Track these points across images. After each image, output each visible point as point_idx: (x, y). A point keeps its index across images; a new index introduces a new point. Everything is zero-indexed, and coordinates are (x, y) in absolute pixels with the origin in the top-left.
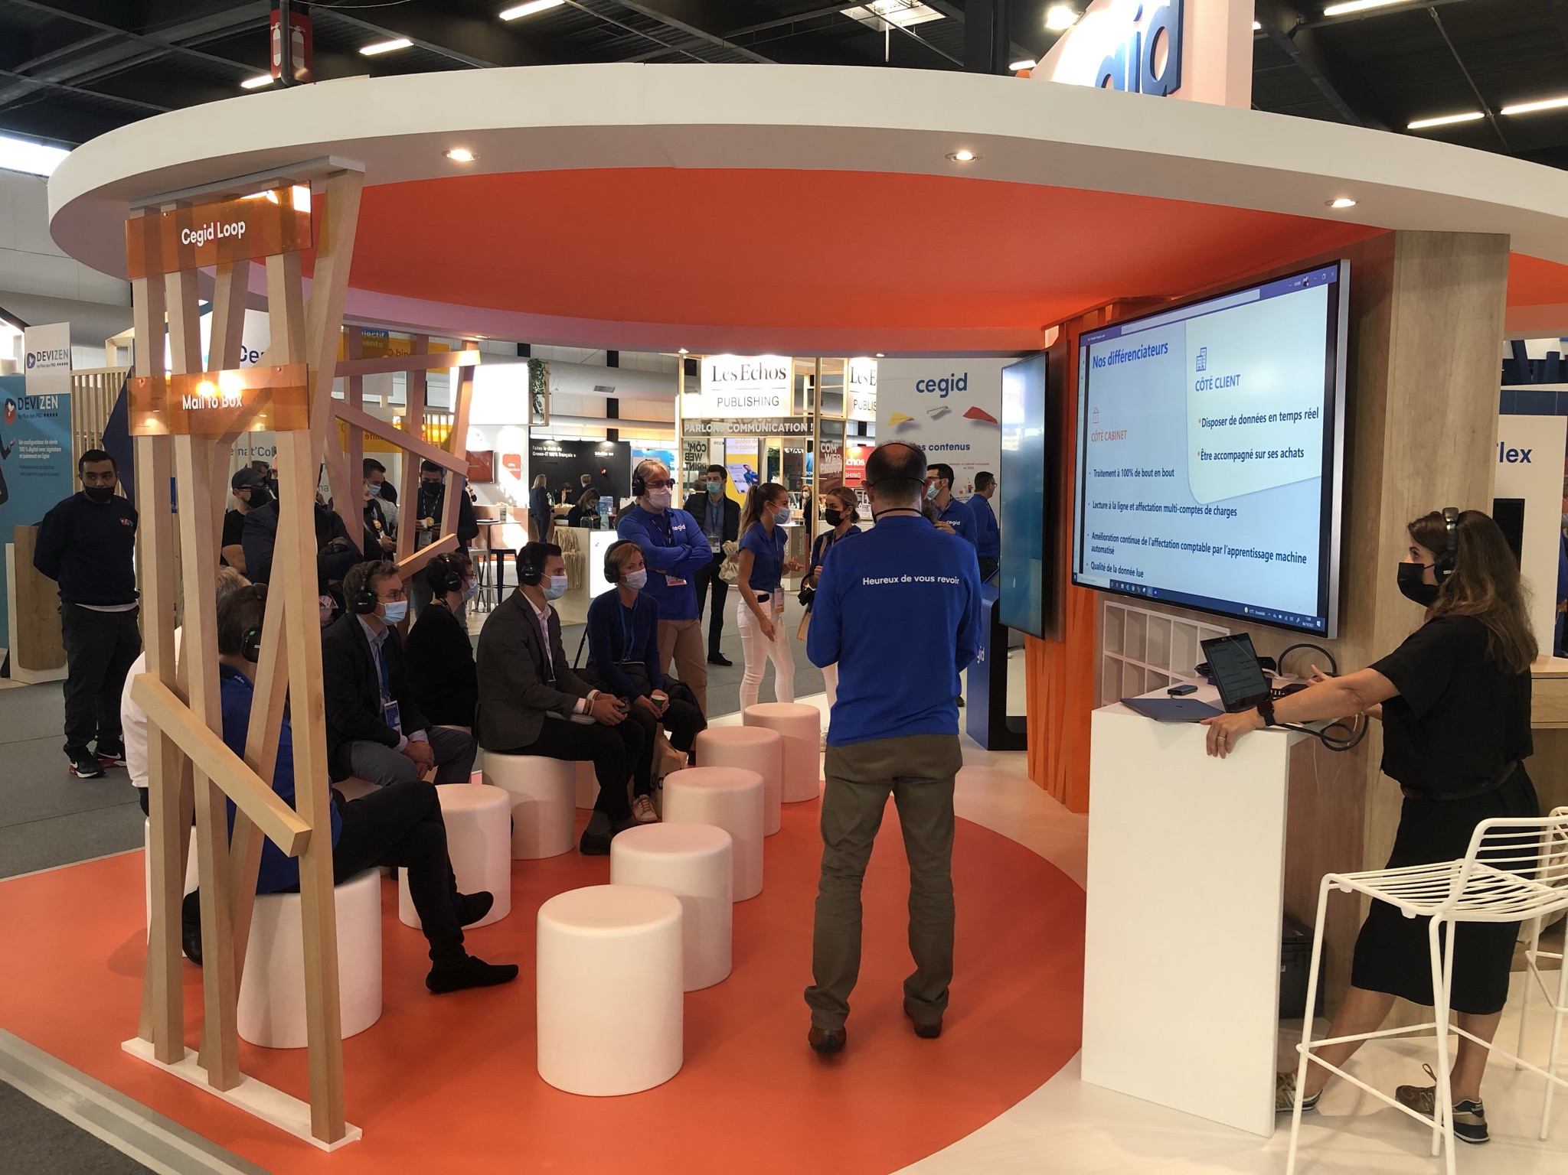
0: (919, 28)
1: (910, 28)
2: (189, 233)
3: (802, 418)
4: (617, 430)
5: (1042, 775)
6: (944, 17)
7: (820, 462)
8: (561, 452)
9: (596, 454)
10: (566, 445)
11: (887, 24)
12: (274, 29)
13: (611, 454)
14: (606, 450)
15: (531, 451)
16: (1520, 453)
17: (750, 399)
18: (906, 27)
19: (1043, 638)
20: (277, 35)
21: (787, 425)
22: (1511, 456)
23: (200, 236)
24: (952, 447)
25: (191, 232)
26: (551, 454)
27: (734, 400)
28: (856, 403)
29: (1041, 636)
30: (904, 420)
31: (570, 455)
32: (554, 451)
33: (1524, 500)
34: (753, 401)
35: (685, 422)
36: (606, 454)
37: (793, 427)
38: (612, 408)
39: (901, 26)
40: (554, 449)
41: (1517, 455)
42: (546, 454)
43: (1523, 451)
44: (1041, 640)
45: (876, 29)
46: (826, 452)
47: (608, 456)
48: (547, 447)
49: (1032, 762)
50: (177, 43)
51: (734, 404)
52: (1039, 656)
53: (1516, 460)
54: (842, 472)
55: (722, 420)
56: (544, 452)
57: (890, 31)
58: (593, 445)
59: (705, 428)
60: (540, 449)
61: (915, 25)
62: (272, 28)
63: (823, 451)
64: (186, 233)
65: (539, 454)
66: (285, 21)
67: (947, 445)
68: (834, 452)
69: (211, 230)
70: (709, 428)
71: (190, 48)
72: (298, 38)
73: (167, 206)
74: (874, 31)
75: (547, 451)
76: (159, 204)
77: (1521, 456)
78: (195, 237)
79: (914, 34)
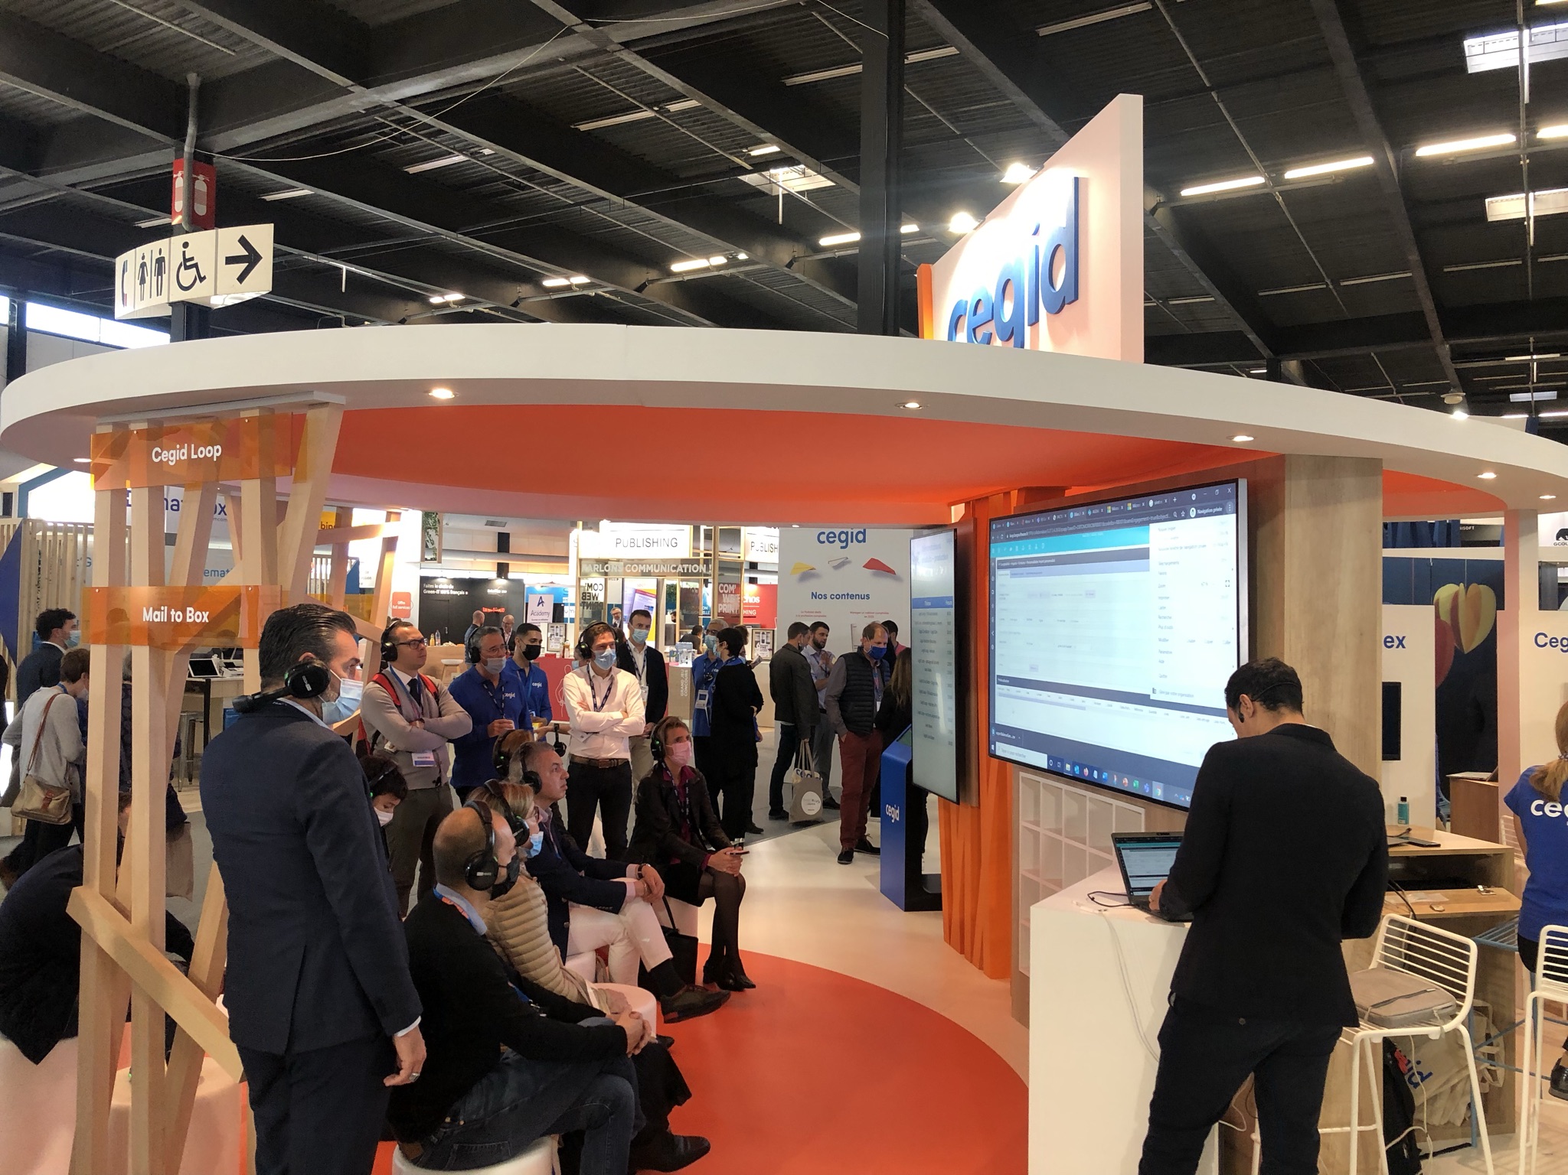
0: (810, 193)
1: (802, 193)
2: (160, 451)
3: (699, 559)
4: (508, 564)
5: (960, 938)
6: (833, 184)
7: (719, 603)
8: (453, 590)
9: (489, 591)
10: (459, 583)
11: (781, 190)
12: (177, 177)
13: (505, 592)
14: (498, 587)
15: (422, 588)
16: (1395, 639)
17: (648, 540)
18: (798, 192)
19: (958, 803)
20: (179, 183)
21: (686, 566)
22: (1388, 642)
23: (172, 455)
24: (852, 597)
25: (162, 451)
26: (443, 592)
27: (632, 541)
28: (753, 544)
29: (955, 799)
30: (805, 570)
31: (462, 593)
32: (445, 588)
33: (1400, 683)
34: (651, 542)
35: (583, 562)
36: (499, 592)
37: (691, 568)
38: (503, 543)
39: (793, 191)
40: (446, 586)
41: (1393, 641)
42: (438, 592)
43: (1398, 638)
44: (955, 805)
45: (770, 193)
46: (724, 593)
47: (501, 594)
48: (438, 584)
49: (948, 926)
50: (73, 185)
51: (632, 545)
52: (953, 817)
53: (1392, 646)
54: (739, 611)
55: (618, 560)
56: (435, 589)
57: (784, 195)
58: (485, 582)
59: (603, 569)
60: (431, 586)
61: (807, 191)
62: (175, 176)
63: (721, 592)
64: (157, 452)
65: (429, 592)
66: (189, 170)
67: (848, 595)
68: (731, 593)
69: (185, 451)
70: (607, 568)
71: (86, 190)
72: (201, 186)
73: (137, 424)
74: (767, 194)
75: (438, 589)
76: (130, 422)
77: (1396, 642)
78: (167, 455)
79: (806, 199)
